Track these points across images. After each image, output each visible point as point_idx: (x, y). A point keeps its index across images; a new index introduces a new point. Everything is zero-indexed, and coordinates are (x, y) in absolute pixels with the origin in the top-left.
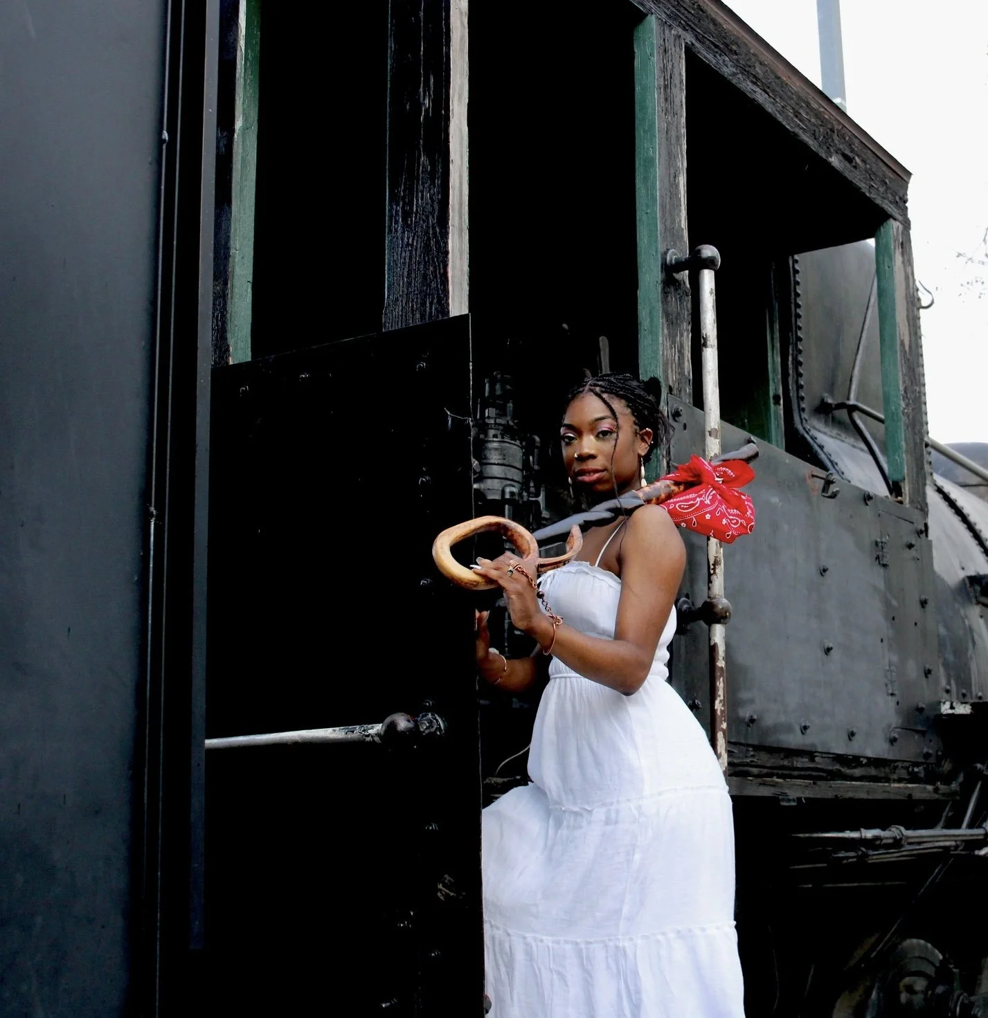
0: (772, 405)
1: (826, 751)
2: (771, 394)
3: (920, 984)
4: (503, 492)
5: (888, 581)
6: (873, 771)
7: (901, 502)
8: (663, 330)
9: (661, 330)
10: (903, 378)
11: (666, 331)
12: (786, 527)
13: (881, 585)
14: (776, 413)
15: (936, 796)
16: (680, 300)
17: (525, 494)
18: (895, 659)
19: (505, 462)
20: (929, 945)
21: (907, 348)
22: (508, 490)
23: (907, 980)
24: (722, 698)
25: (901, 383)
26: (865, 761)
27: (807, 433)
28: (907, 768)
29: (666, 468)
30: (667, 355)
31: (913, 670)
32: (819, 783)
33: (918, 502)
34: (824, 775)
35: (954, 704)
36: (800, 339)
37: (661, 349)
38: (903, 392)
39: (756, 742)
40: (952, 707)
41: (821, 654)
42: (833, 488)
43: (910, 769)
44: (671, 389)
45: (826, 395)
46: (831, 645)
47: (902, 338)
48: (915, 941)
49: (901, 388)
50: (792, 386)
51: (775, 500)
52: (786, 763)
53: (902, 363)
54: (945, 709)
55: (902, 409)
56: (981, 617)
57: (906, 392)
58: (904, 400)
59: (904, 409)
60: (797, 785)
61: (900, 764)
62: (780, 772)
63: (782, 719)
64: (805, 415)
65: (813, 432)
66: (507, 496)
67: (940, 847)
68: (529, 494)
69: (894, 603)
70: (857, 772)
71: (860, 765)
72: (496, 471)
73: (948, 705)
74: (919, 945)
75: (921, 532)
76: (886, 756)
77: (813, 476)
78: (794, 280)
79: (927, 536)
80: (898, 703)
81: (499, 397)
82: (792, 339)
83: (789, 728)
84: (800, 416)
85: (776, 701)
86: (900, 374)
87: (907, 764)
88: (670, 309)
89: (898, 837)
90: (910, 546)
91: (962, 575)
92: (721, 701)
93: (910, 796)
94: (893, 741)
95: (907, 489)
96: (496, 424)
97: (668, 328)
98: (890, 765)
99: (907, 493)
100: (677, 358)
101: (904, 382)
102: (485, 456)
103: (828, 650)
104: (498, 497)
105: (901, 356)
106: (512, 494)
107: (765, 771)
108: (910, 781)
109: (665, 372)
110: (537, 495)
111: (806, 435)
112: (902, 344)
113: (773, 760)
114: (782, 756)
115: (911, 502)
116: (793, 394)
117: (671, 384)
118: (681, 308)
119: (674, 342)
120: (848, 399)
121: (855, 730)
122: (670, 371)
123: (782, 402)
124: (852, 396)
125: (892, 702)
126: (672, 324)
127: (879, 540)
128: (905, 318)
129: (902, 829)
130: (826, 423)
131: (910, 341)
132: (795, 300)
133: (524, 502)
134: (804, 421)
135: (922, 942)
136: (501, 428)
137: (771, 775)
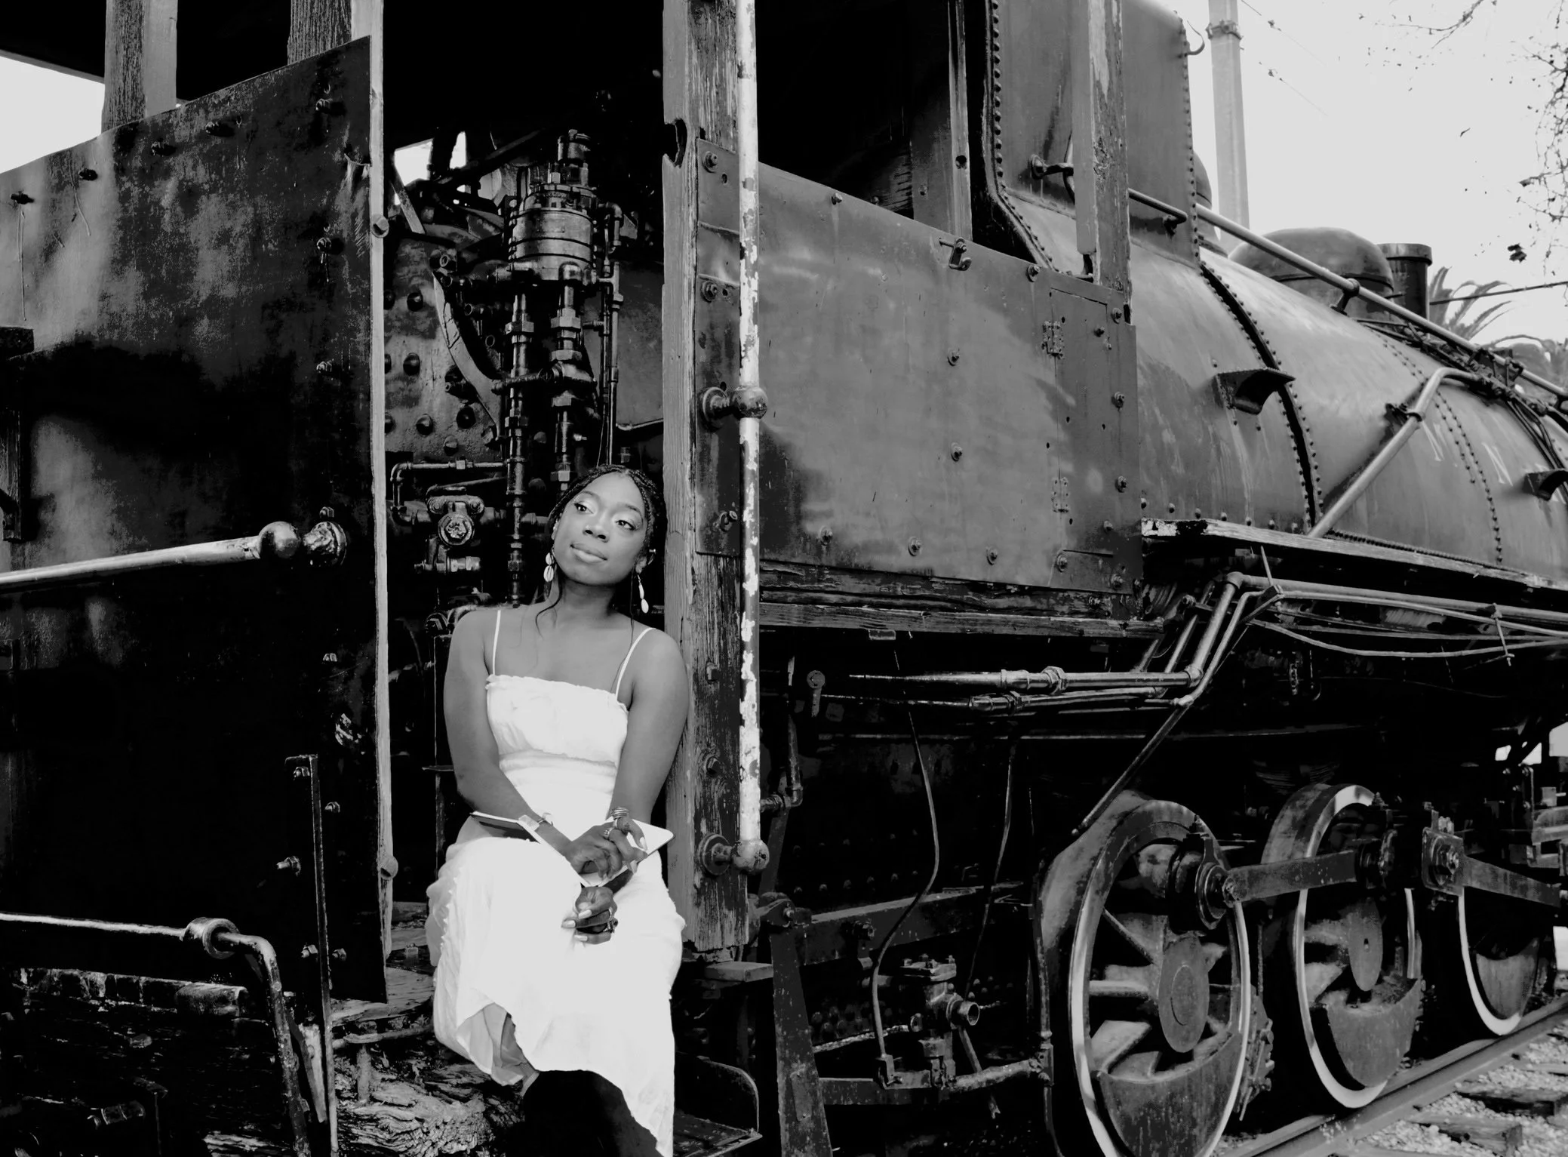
0: (955, 168)
1: (951, 576)
2: (954, 155)
3: (1165, 852)
4: (561, 271)
5: (1061, 375)
6: (1028, 602)
7: (1091, 280)
8: (690, 58)
9: (687, 60)
10: (1097, 127)
11: (695, 60)
12: (892, 305)
13: (1050, 379)
14: (961, 179)
15: (1124, 633)
16: (721, 23)
17: (593, 274)
18: (1068, 468)
19: (564, 236)
20: (1185, 809)
21: (1105, 91)
22: (568, 268)
23: (1151, 849)
24: (752, 507)
25: (1093, 133)
26: (1014, 590)
27: (1003, 201)
28: (1086, 600)
29: (692, 229)
30: (697, 90)
31: (1095, 481)
32: (934, 614)
33: (1117, 280)
34: (949, 605)
35: (1157, 524)
36: (998, 89)
37: (687, 81)
38: (1096, 145)
39: (834, 564)
40: (1155, 528)
41: (945, 459)
42: (964, 258)
43: (1090, 601)
44: (702, 134)
45: (1034, 156)
46: (960, 449)
47: (1097, 78)
48: (1163, 803)
49: (1094, 139)
50: (986, 146)
51: (876, 271)
52: (884, 589)
53: (1095, 108)
54: (1147, 530)
55: (1094, 165)
56: (1235, 423)
57: (1100, 144)
58: (1097, 155)
59: (1098, 165)
60: (898, 616)
61: (1072, 595)
62: (874, 600)
63: (878, 536)
64: (1002, 181)
65: (1012, 201)
66: (567, 276)
67: (1131, 694)
68: (601, 274)
69: (1071, 400)
70: (1003, 602)
71: (1009, 594)
72: (554, 246)
73: (1150, 524)
74: (1169, 808)
75: (1118, 316)
76: (1048, 585)
77: (941, 244)
78: (991, 17)
79: (1128, 320)
80: (1071, 521)
81: (575, 161)
82: (987, 87)
83: (890, 549)
84: (996, 182)
85: (868, 514)
86: (1093, 122)
87: (1085, 595)
88: (703, 34)
89: (1053, 681)
90: (1099, 333)
91: (1215, 372)
92: (750, 512)
93: (1082, 632)
94: (1061, 567)
95: (1099, 263)
96: (556, 190)
97: (700, 57)
98: (1056, 596)
99: (1099, 267)
100: (714, 93)
101: (1098, 132)
102: (540, 228)
103: (957, 456)
104: (555, 277)
105: (1095, 100)
106: (572, 273)
107: (849, 599)
108: (1089, 615)
109: (694, 111)
110: (611, 275)
111: (1000, 204)
112: (1098, 84)
113: (862, 586)
114: (878, 581)
115: (1105, 277)
116: (986, 155)
117: (703, 126)
118: (722, 31)
119: (708, 76)
120: (1065, 161)
121: (996, 553)
122: (701, 110)
123: (968, 164)
124: (1070, 157)
125: (1062, 520)
126: (707, 51)
127: (1047, 323)
128: (1104, 53)
129: (1059, 670)
130: (1036, 190)
131: (1111, 82)
132: (992, 40)
133: (590, 284)
134: (1000, 188)
135: (1174, 805)
136: (564, 195)
137: (860, 604)
